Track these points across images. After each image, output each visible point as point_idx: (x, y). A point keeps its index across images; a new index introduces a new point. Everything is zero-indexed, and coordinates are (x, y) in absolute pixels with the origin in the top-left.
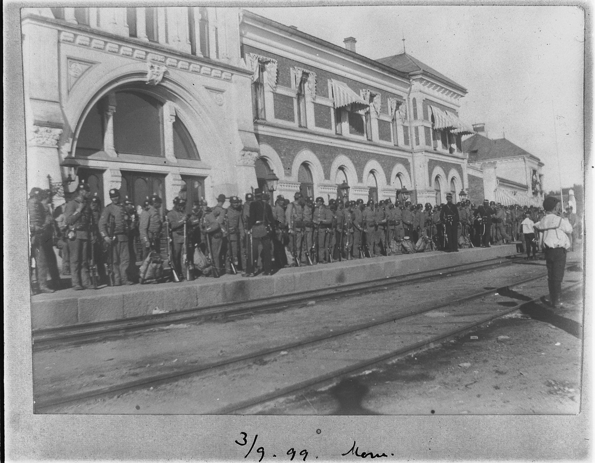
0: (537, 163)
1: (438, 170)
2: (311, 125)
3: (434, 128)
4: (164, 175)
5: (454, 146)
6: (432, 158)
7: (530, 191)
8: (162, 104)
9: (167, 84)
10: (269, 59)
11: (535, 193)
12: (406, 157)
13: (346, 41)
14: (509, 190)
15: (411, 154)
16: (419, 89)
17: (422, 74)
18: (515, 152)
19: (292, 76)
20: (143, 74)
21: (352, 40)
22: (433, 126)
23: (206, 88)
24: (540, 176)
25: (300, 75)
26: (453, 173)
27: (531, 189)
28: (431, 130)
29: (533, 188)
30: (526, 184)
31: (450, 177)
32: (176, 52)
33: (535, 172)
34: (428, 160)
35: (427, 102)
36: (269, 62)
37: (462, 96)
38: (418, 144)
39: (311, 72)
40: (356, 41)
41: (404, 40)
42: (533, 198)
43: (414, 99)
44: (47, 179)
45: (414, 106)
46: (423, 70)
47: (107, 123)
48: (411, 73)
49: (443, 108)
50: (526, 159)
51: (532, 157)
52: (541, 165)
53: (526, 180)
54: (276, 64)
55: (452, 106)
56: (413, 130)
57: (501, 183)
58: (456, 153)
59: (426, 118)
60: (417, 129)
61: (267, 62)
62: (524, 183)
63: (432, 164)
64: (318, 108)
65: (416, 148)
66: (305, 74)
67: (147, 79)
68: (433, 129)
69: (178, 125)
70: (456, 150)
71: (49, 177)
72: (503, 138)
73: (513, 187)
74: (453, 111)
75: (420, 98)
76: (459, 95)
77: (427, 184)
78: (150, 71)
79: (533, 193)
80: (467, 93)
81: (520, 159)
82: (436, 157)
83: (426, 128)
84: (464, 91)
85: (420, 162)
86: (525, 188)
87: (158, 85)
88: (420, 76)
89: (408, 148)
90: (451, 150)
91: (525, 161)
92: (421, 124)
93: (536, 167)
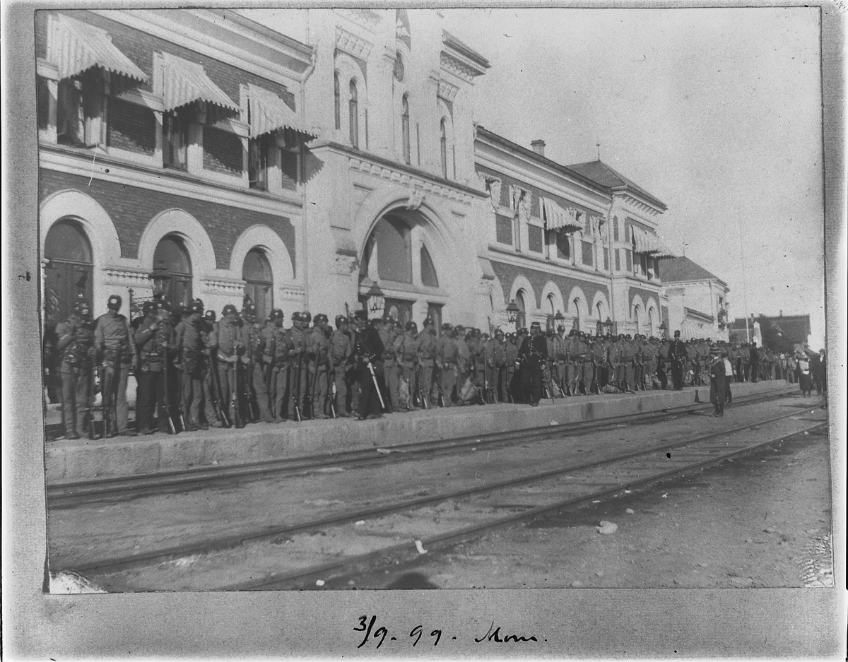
0: (723, 288)
1: (637, 299)
2: (525, 248)
3: (636, 251)
4: (412, 302)
5: (652, 271)
6: (632, 286)
7: (716, 324)
8: (410, 228)
9: (423, 209)
10: (495, 178)
11: (722, 327)
12: (605, 284)
13: (534, 143)
14: (696, 322)
15: (609, 281)
16: (620, 207)
17: (627, 190)
18: (700, 274)
19: (511, 194)
20: (406, 199)
21: (540, 143)
22: (634, 248)
23: (453, 213)
24: (727, 304)
25: (518, 195)
26: (651, 302)
27: (717, 321)
28: (631, 252)
29: (719, 320)
30: (710, 315)
31: (648, 307)
32: (431, 175)
33: (721, 299)
34: (629, 288)
35: (630, 221)
36: (495, 181)
37: (661, 213)
38: (618, 269)
39: (528, 191)
40: (544, 145)
41: (598, 145)
42: (719, 332)
43: (615, 218)
44: (345, 306)
45: (614, 225)
46: (628, 186)
47: (372, 249)
48: (613, 188)
49: (643, 227)
50: (712, 284)
51: (719, 282)
52: (727, 290)
53: (712, 311)
54: (500, 183)
55: (651, 225)
56: (613, 253)
57: (689, 314)
58: (653, 279)
59: (627, 240)
60: (617, 251)
61: (493, 181)
62: (709, 313)
63: (633, 292)
64: (532, 229)
65: (616, 273)
66: (523, 193)
67: (409, 204)
68: (634, 252)
69: (424, 252)
70: (654, 276)
71: (346, 305)
72: (682, 255)
73: (699, 319)
74: (651, 229)
75: (622, 217)
76: (658, 212)
77: (628, 315)
78: (412, 197)
79: (720, 326)
80: (667, 209)
81: (705, 283)
82: (635, 284)
83: (628, 251)
84: (663, 207)
85: (620, 288)
86: (710, 319)
87: (416, 210)
88: (625, 192)
89: (607, 273)
90: (650, 276)
91: (710, 286)
92: (622, 246)
93: (722, 294)
